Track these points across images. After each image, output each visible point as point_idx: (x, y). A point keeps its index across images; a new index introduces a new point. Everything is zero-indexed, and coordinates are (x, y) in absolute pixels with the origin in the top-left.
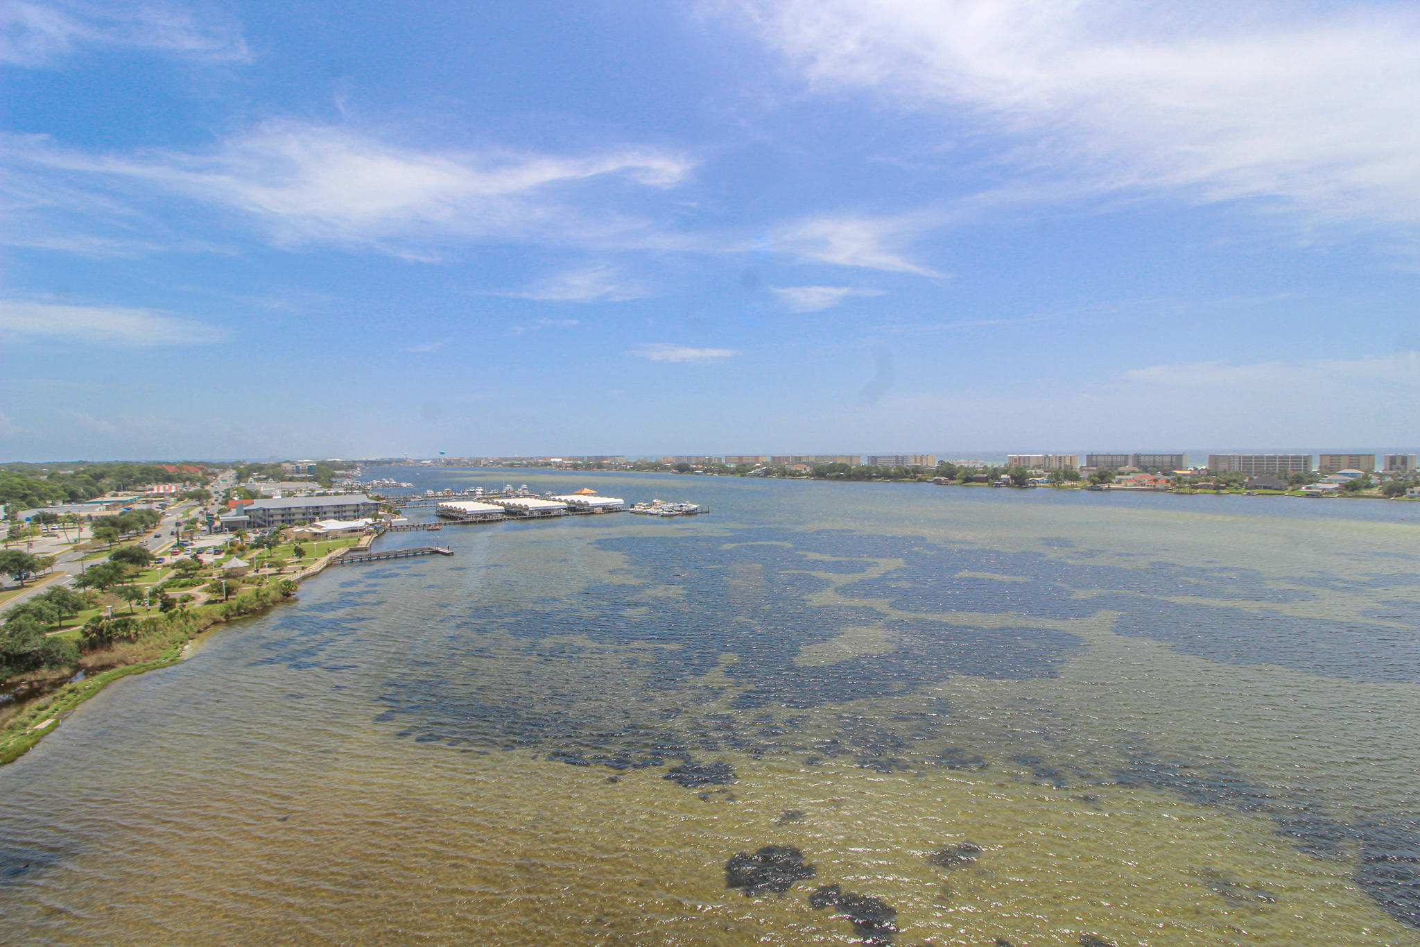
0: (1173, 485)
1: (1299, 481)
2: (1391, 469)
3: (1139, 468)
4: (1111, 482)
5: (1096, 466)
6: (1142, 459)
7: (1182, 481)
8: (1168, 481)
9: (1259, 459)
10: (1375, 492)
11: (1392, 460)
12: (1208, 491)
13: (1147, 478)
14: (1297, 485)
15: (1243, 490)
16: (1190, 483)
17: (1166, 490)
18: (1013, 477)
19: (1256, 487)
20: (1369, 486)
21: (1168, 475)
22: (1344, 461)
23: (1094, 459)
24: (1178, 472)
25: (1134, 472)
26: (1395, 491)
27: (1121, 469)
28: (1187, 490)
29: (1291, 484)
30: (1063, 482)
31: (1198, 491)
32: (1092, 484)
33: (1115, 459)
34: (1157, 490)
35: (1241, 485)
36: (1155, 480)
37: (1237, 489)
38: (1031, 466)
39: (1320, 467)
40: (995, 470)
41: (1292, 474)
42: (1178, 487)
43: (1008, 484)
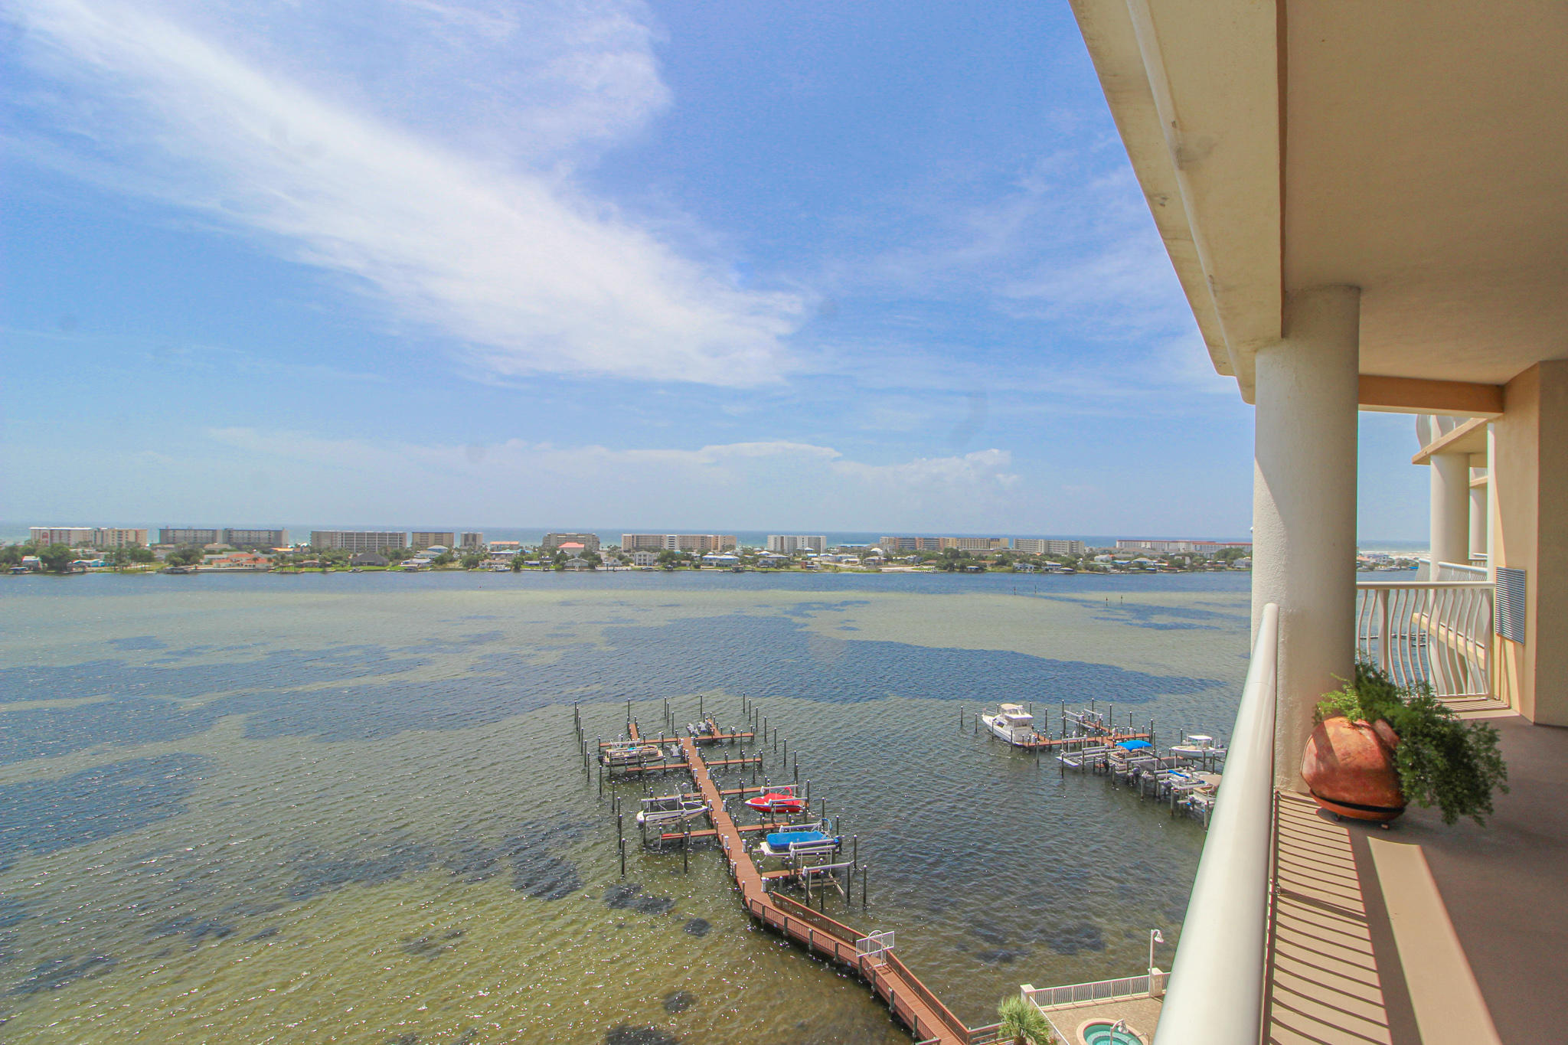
0: (276, 564)
1: (397, 557)
2: (465, 545)
3: (231, 545)
4: (198, 562)
5: (173, 543)
6: (235, 534)
7: (286, 560)
8: (270, 560)
9: (360, 535)
10: (457, 564)
11: (466, 537)
12: (314, 569)
13: (244, 557)
14: (397, 561)
15: (348, 567)
16: (294, 561)
17: (267, 570)
18: (44, 559)
19: (361, 564)
20: (452, 560)
21: (268, 553)
22: (432, 538)
23: (171, 534)
24: (279, 550)
25: (226, 550)
26: (471, 564)
27: (209, 547)
28: (292, 570)
29: (391, 561)
30: (129, 565)
31: (304, 570)
32: (172, 567)
33: (199, 534)
34: (257, 570)
35: (346, 562)
36: (256, 559)
37: (343, 566)
38: (72, 543)
39: (412, 544)
40: (13, 549)
41: (390, 550)
42: (283, 567)
43: (35, 569)
